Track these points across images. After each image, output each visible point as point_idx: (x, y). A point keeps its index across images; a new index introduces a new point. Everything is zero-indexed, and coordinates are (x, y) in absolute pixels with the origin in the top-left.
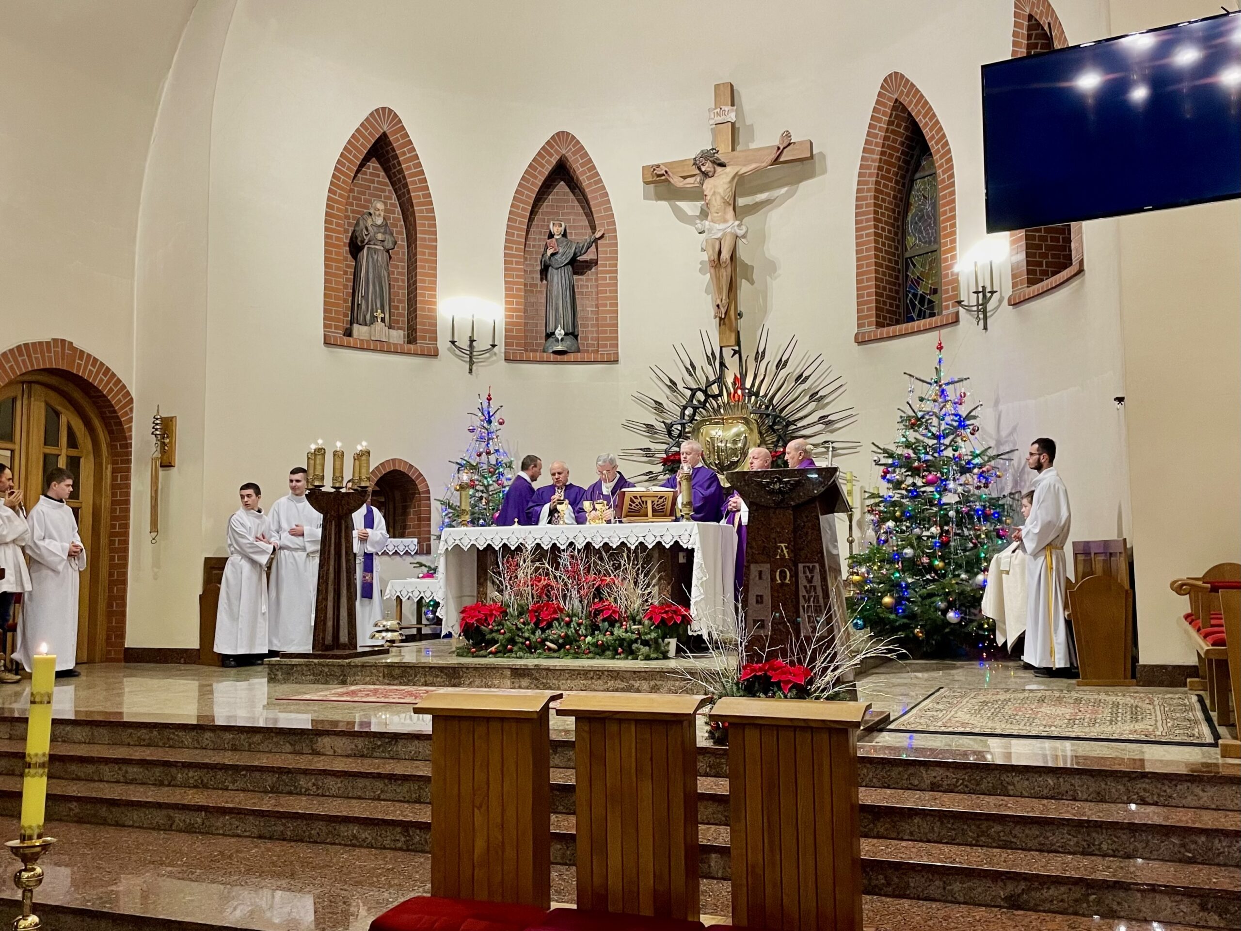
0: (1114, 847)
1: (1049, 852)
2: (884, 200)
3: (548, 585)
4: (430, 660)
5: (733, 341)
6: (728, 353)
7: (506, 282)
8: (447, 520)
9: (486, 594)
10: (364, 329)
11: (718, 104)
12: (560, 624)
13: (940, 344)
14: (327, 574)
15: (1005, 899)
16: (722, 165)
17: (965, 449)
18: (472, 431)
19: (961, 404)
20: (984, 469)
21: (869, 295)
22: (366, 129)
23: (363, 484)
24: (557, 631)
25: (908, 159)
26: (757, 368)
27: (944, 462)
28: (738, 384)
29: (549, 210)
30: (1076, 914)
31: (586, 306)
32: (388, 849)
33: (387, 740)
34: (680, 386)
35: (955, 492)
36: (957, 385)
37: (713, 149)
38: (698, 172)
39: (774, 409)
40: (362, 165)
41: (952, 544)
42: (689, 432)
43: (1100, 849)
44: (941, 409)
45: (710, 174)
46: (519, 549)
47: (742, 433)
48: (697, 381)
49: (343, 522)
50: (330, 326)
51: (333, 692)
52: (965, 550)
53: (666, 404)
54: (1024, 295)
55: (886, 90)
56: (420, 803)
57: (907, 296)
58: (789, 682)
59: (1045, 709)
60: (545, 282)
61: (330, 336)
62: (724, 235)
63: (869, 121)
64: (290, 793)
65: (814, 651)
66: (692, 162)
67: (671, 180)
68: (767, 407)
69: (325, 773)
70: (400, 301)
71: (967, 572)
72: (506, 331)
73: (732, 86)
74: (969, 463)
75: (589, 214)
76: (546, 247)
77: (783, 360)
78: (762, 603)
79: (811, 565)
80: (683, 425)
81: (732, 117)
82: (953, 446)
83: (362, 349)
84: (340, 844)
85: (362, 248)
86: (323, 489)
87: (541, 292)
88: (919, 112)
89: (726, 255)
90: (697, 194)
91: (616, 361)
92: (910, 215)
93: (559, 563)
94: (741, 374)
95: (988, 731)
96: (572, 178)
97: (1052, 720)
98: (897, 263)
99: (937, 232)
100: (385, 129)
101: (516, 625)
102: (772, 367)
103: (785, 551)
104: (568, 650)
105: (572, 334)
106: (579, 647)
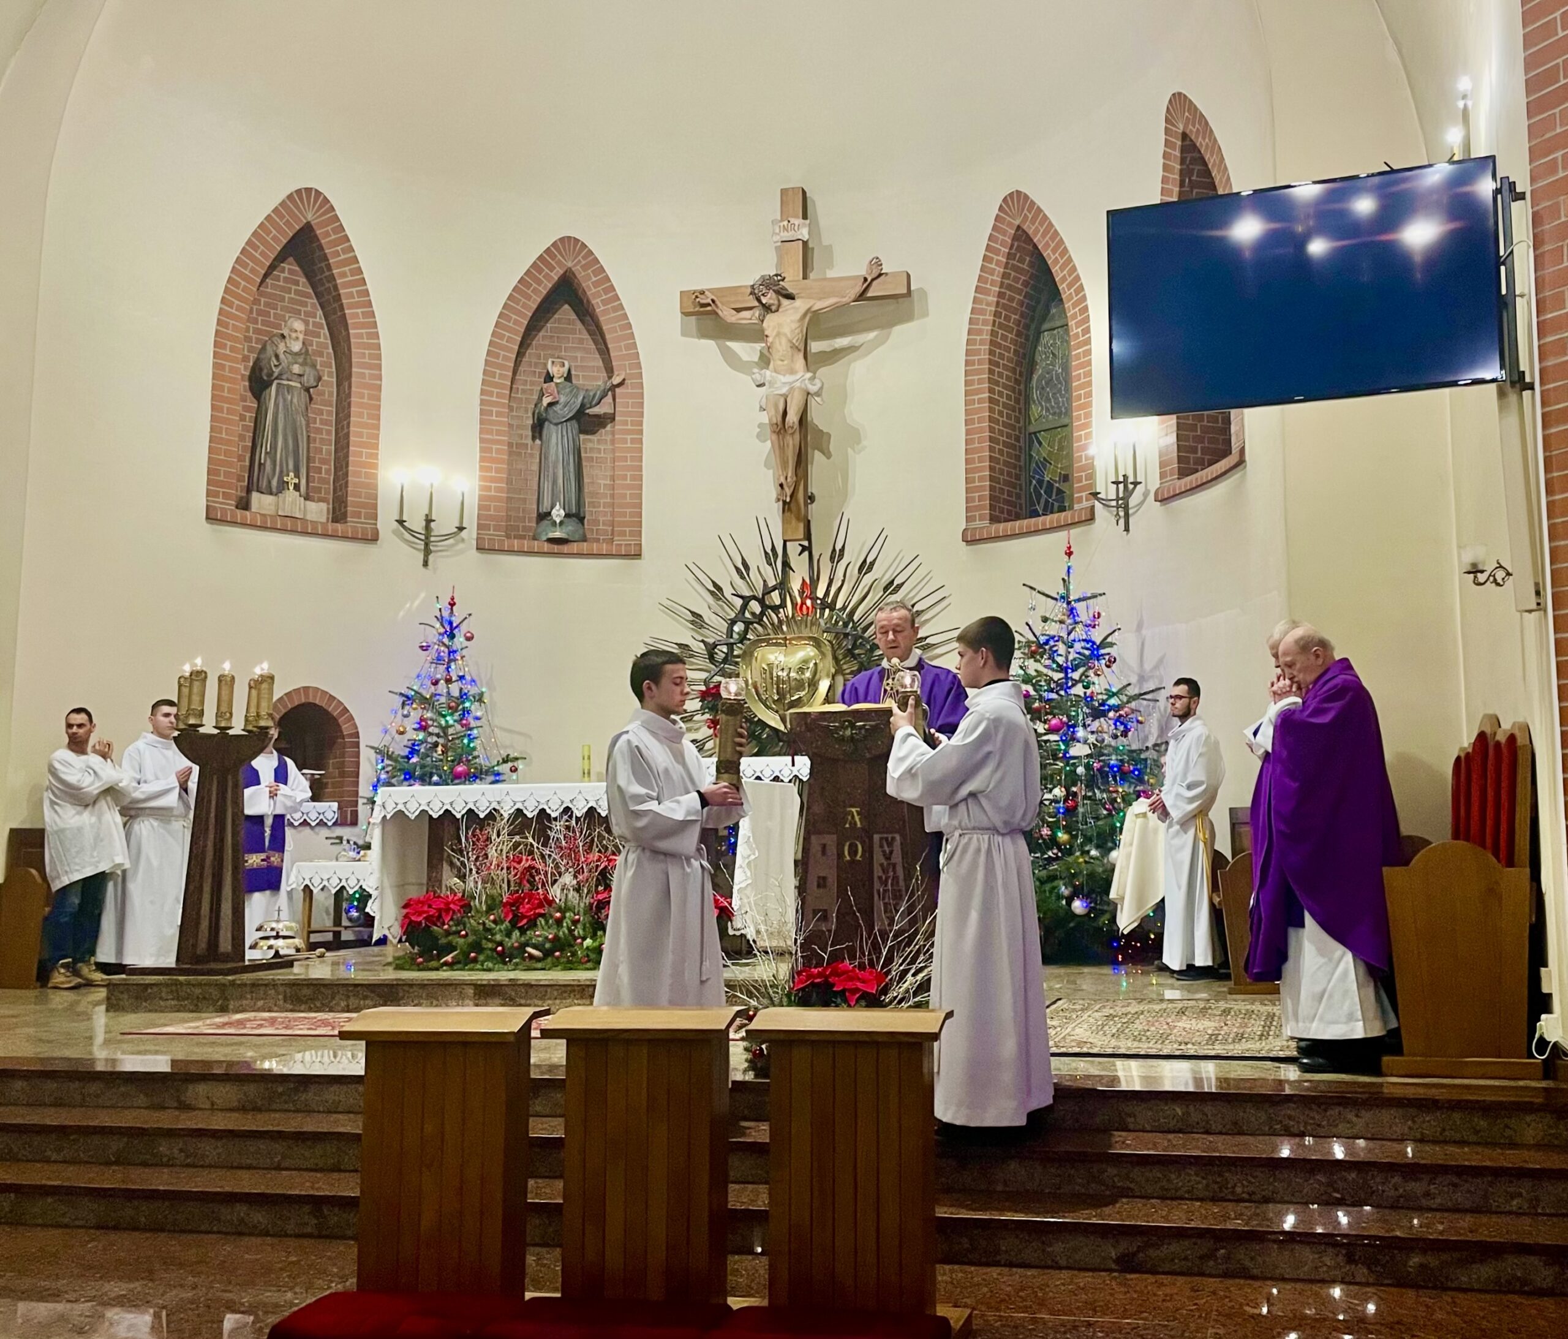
0: (1251, 1189)
1: (1172, 1199)
2: (1001, 356)
3: (531, 867)
4: (353, 975)
5: (800, 534)
6: (793, 548)
7: (482, 440)
8: (383, 776)
9: (441, 881)
10: (268, 499)
11: (785, 215)
12: (547, 922)
13: (1069, 548)
14: (204, 852)
15: (1117, 1261)
16: (790, 297)
17: (1099, 686)
18: (424, 648)
19: (1094, 627)
20: (1122, 712)
21: (981, 479)
22: (281, 217)
23: (262, 723)
24: (543, 933)
25: (1033, 304)
26: (833, 571)
27: (1072, 701)
28: (807, 592)
29: (546, 343)
30: (1202, 1274)
31: (597, 478)
32: (291, 1236)
33: (292, 1086)
34: (728, 591)
35: (1085, 742)
36: (1090, 602)
37: (777, 275)
38: (756, 304)
39: (854, 628)
40: (272, 267)
41: (1081, 810)
42: (738, 656)
43: (1233, 1193)
44: (1069, 634)
45: (774, 308)
46: (492, 816)
47: (810, 659)
48: (751, 586)
49: (230, 777)
50: (215, 494)
51: (208, 1023)
52: (1097, 819)
53: (708, 616)
54: (1174, 490)
55: (1006, 213)
56: (340, 1170)
57: (1031, 482)
58: (857, 990)
59: (1184, 1023)
60: (538, 442)
61: (215, 508)
62: (792, 389)
63: (983, 252)
64: (145, 1164)
65: (891, 950)
66: (749, 290)
67: (720, 313)
68: (846, 625)
69: (200, 1133)
70: (324, 461)
71: (1097, 847)
72: (479, 509)
73: (804, 192)
74: (1103, 704)
75: (604, 352)
76: (542, 395)
77: (868, 561)
78: (825, 886)
79: (890, 836)
80: (730, 646)
81: (804, 234)
82: (1083, 681)
83: (263, 528)
84: (219, 1232)
85: (269, 385)
86: (201, 730)
87: (531, 455)
88: (1047, 245)
89: (793, 418)
90: (756, 334)
91: (638, 555)
92: (1035, 377)
93: (549, 837)
94: (811, 578)
95: (1109, 1051)
96: (581, 302)
97: (1190, 1036)
98: (1017, 439)
99: (1069, 400)
100: (310, 217)
101: (484, 924)
102: (854, 571)
103: (857, 818)
104: (558, 958)
105: (576, 516)
106: (574, 954)
